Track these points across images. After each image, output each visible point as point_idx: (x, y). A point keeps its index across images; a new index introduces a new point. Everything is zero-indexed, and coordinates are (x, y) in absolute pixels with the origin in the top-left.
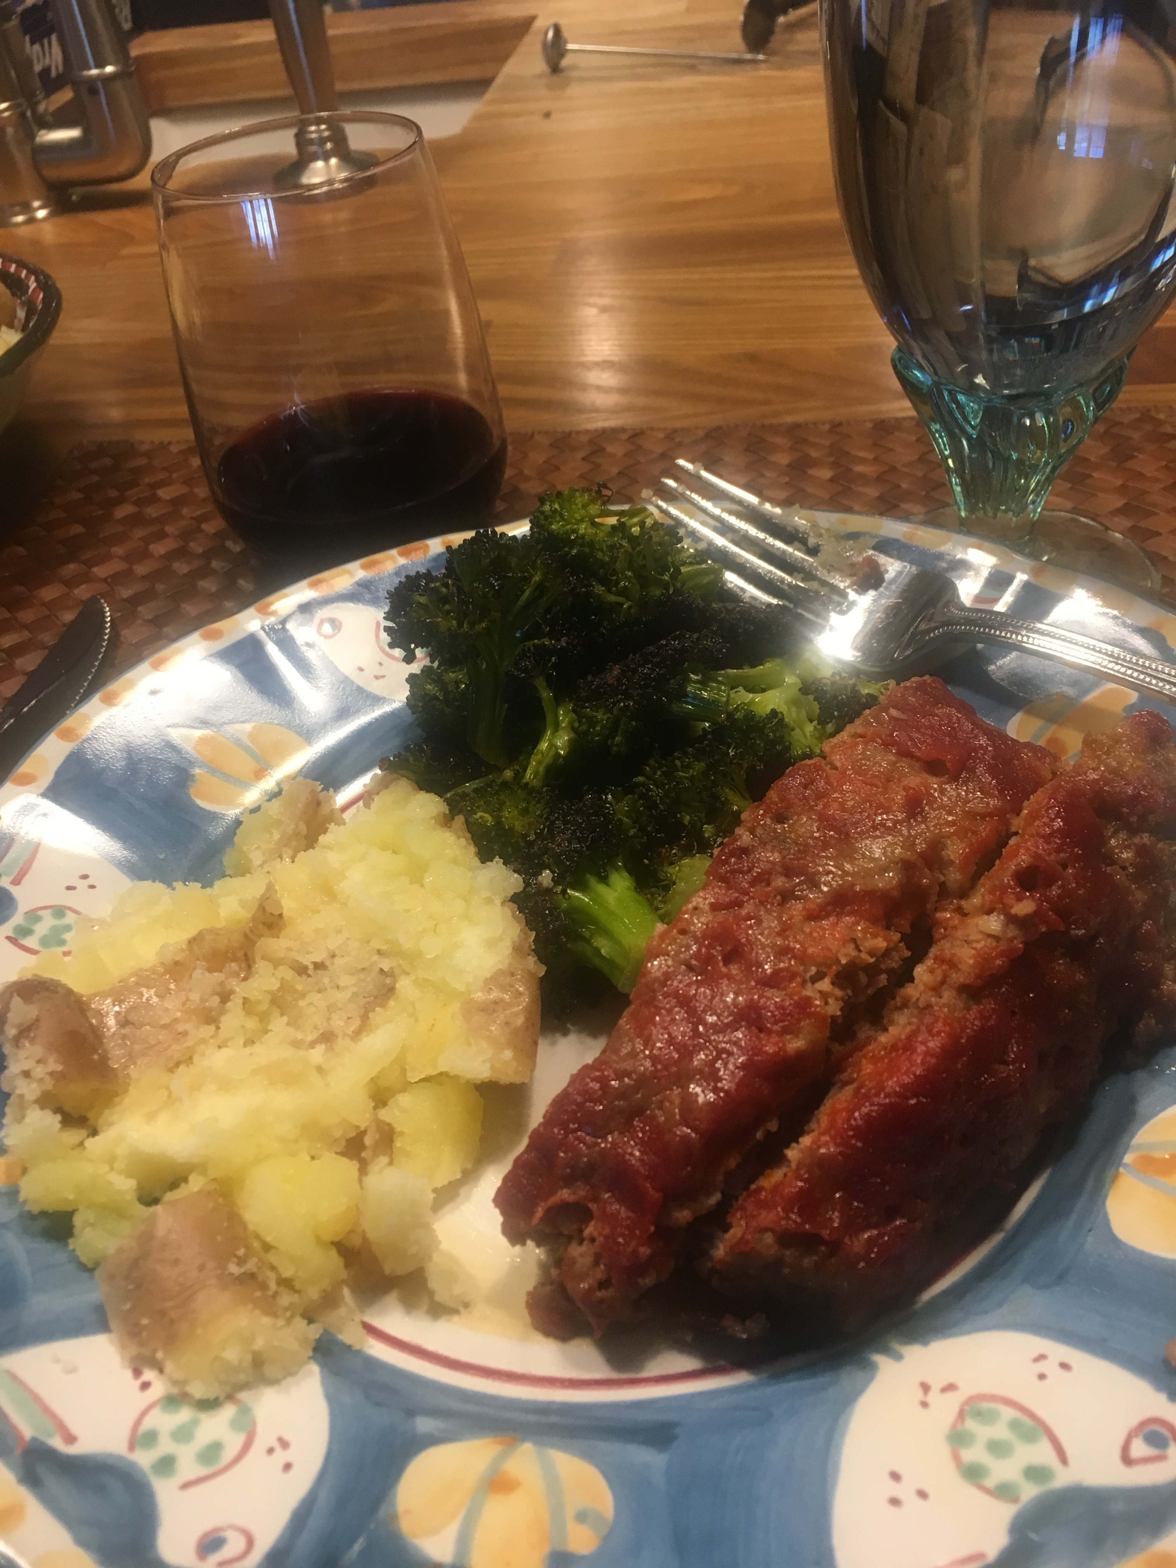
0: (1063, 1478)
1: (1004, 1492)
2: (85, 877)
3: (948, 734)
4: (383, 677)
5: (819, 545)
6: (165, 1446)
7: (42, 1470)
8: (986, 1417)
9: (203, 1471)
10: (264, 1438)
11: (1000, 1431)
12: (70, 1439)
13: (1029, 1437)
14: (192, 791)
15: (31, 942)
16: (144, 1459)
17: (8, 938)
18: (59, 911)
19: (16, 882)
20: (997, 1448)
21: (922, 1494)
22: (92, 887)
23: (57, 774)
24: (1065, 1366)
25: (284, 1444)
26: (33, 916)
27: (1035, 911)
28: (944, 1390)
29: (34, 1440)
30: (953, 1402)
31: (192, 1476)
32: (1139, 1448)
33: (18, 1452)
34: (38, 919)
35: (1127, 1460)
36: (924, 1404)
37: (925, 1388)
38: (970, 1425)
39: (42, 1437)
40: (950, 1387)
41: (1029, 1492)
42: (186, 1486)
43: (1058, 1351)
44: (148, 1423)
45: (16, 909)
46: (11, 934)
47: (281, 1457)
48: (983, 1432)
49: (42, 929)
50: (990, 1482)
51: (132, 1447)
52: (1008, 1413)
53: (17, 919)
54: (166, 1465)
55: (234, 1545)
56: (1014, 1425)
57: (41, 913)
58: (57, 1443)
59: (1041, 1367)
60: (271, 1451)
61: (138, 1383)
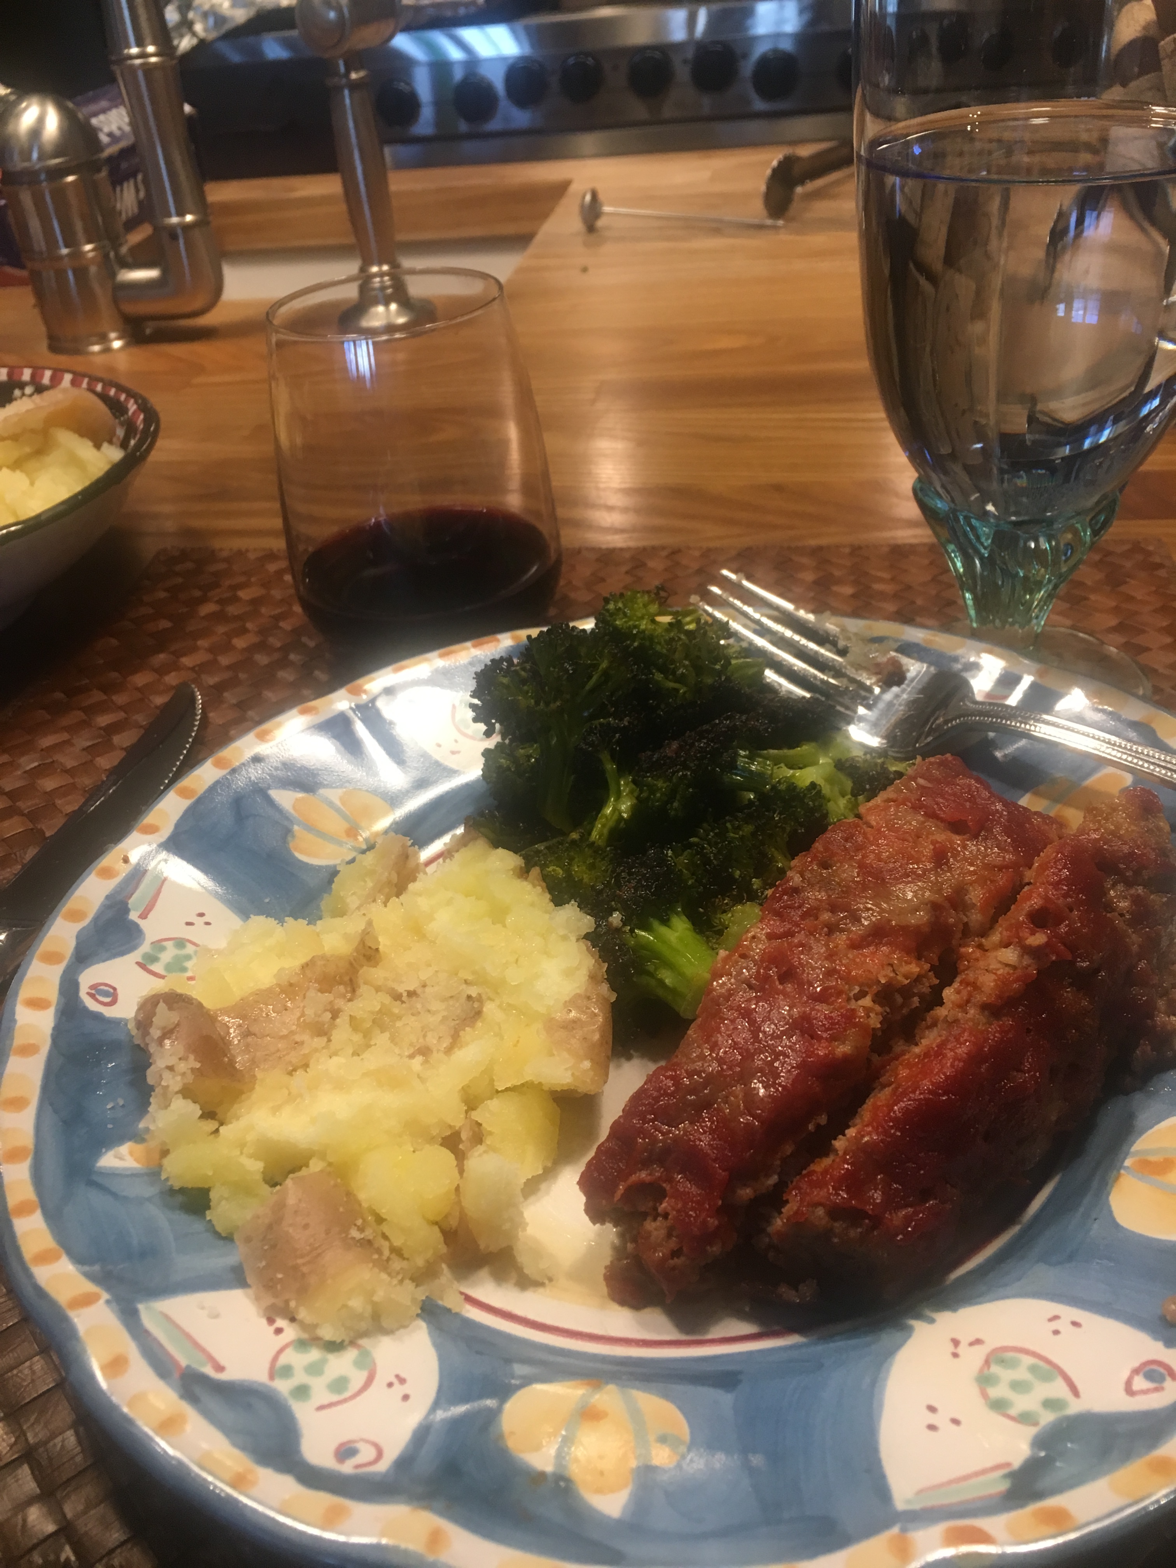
0: (1075, 1407)
1: (1025, 1418)
2: (201, 915)
3: (969, 800)
4: (458, 752)
5: (847, 647)
6: (300, 1378)
7: (197, 1390)
8: (1009, 1364)
9: (335, 1398)
10: (384, 1375)
11: (1021, 1374)
12: (220, 1368)
13: (1046, 1378)
14: (291, 845)
15: (157, 968)
16: (283, 1387)
17: (138, 963)
18: (180, 943)
19: (144, 916)
20: (1018, 1386)
21: (956, 1422)
22: (208, 924)
23: (177, 826)
24: (1075, 1324)
25: (402, 1381)
26: (159, 945)
27: (1046, 942)
28: (971, 1344)
29: (188, 1367)
30: (979, 1353)
31: (326, 1402)
32: (1140, 1383)
33: (176, 1375)
34: (163, 949)
35: (1129, 1390)
36: (955, 1355)
37: (956, 1342)
38: (995, 1369)
39: (195, 1366)
40: (978, 1342)
41: (1047, 1418)
42: (321, 1408)
43: (1069, 1313)
44: (283, 1360)
45: (144, 939)
46: (140, 960)
47: (399, 1390)
48: (1006, 1375)
49: (166, 956)
50: (1013, 1412)
51: (272, 1377)
52: (1028, 1360)
53: (145, 948)
54: (302, 1392)
55: (366, 1454)
56: (1033, 1369)
57: (165, 943)
58: (208, 1370)
59: (1055, 1325)
60: (390, 1385)
61: (272, 1329)
